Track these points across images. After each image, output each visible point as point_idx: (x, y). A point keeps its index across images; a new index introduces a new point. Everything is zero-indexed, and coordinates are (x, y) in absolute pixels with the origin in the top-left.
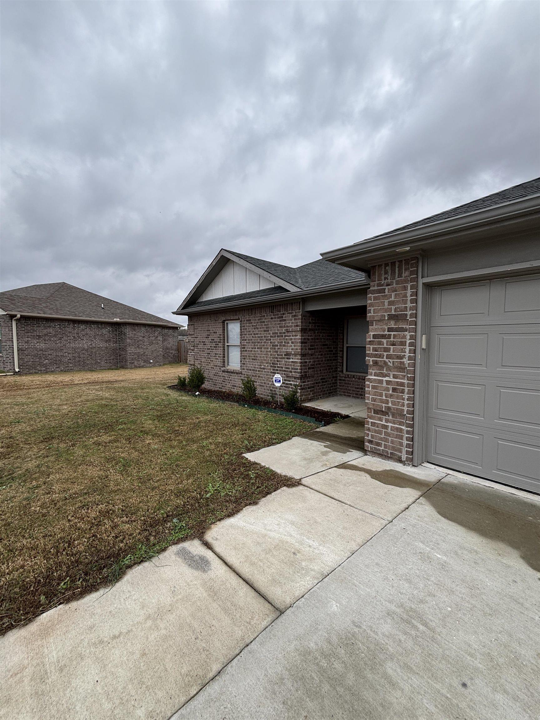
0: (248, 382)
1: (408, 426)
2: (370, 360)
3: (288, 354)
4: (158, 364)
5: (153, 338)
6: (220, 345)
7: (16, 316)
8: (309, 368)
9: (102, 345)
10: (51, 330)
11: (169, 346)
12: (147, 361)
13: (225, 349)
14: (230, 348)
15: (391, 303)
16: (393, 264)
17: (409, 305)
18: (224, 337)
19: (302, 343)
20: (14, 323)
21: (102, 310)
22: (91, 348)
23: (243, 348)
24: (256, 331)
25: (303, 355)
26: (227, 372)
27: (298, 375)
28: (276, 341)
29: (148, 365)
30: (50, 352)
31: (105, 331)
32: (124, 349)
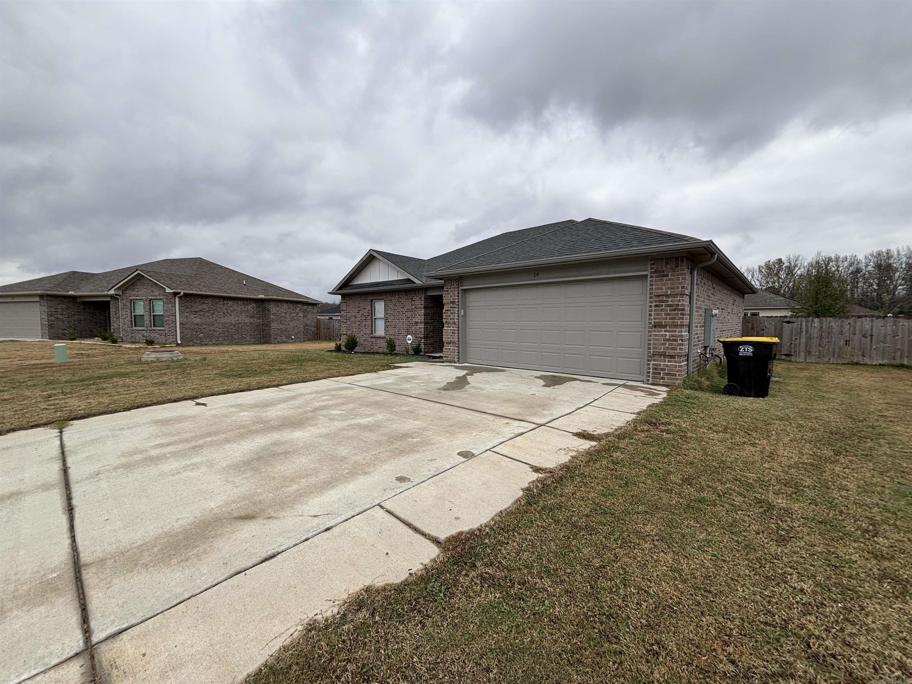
0: (390, 341)
1: (457, 347)
2: (444, 321)
3: (416, 323)
4: (299, 340)
5: (295, 315)
6: (369, 318)
7: (179, 293)
8: (430, 332)
9: (248, 320)
10: (204, 306)
11: (308, 322)
12: (289, 337)
13: (373, 321)
14: (377, 320)
15: (451, 296)
16: (451, 280)
17: (456, 297)
18: (372, 312)
19: (424, 315)
20: (177, 300)
21: (245, 287)
22: (238, 323)
23: (386, 319)
24: (396, 308)
25: (426, 323)
26: (375, 338)
27: (422, 336)
28: (409, 314)
29: (289, 341)
30: (204, 326)
31: (251, 307)
32: (268, 325)
